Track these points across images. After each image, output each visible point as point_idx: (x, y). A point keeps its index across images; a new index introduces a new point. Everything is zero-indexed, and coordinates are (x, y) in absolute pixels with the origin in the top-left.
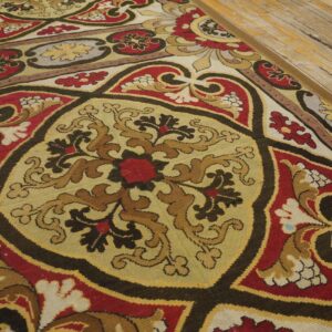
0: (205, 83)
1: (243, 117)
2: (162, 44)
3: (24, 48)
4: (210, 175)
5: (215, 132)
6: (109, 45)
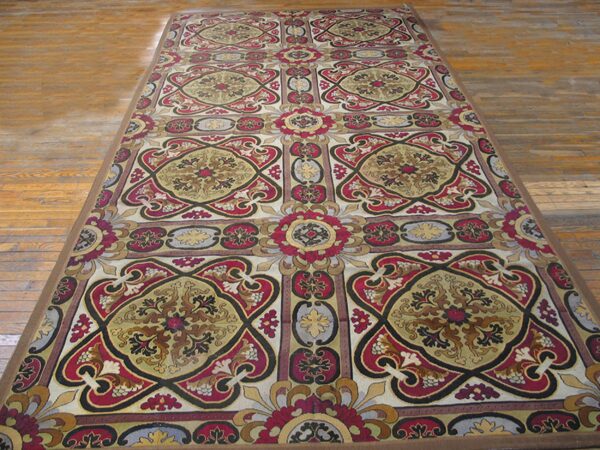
0: (510, 273)
1: (524, 301)
2: (491, 236)
3: (399, 223)
4: (491, 326)
5: (503, 305)
6: (455, 231)
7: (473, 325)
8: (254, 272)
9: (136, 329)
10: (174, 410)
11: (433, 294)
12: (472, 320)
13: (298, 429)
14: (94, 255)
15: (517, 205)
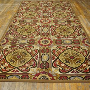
0: (83, 50)
2: (80, 43)
3: (62, 40)
5: (81, 56)
6: (73, 42)
7: (75, 59)
8: (34, 48)
9: (11, 58)
10: (18, 72)
11: (68, 53)
12: (75, 58)
13: (41, 77)
14: (4, 44)
15: (86, 38)
